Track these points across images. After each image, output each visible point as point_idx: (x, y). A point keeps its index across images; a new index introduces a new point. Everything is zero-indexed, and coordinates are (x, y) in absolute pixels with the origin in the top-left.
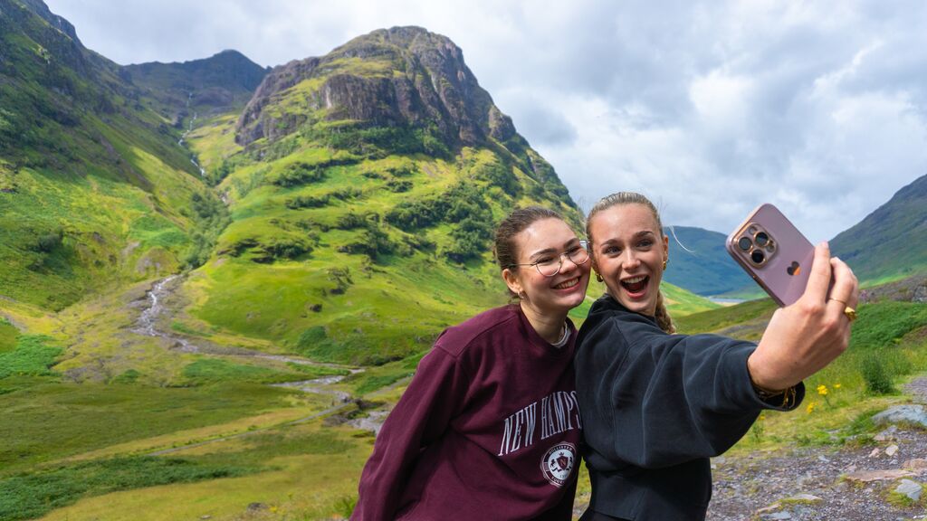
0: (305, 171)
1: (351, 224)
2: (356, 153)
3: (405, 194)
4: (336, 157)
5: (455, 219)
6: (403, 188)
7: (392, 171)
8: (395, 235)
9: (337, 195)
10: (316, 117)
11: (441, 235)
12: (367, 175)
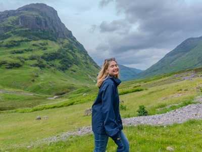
0: (14, 43)
1: (33, 58)
2: (30, 38)
3: (45, 51)
4: (24, 39)
5: (60, 58)
6: (44, 49)
7: (41, 44)
8: (45, 62)
9: (25, 50)
10: (16, 27)
11: (57, 63)
12: (34, 45)
